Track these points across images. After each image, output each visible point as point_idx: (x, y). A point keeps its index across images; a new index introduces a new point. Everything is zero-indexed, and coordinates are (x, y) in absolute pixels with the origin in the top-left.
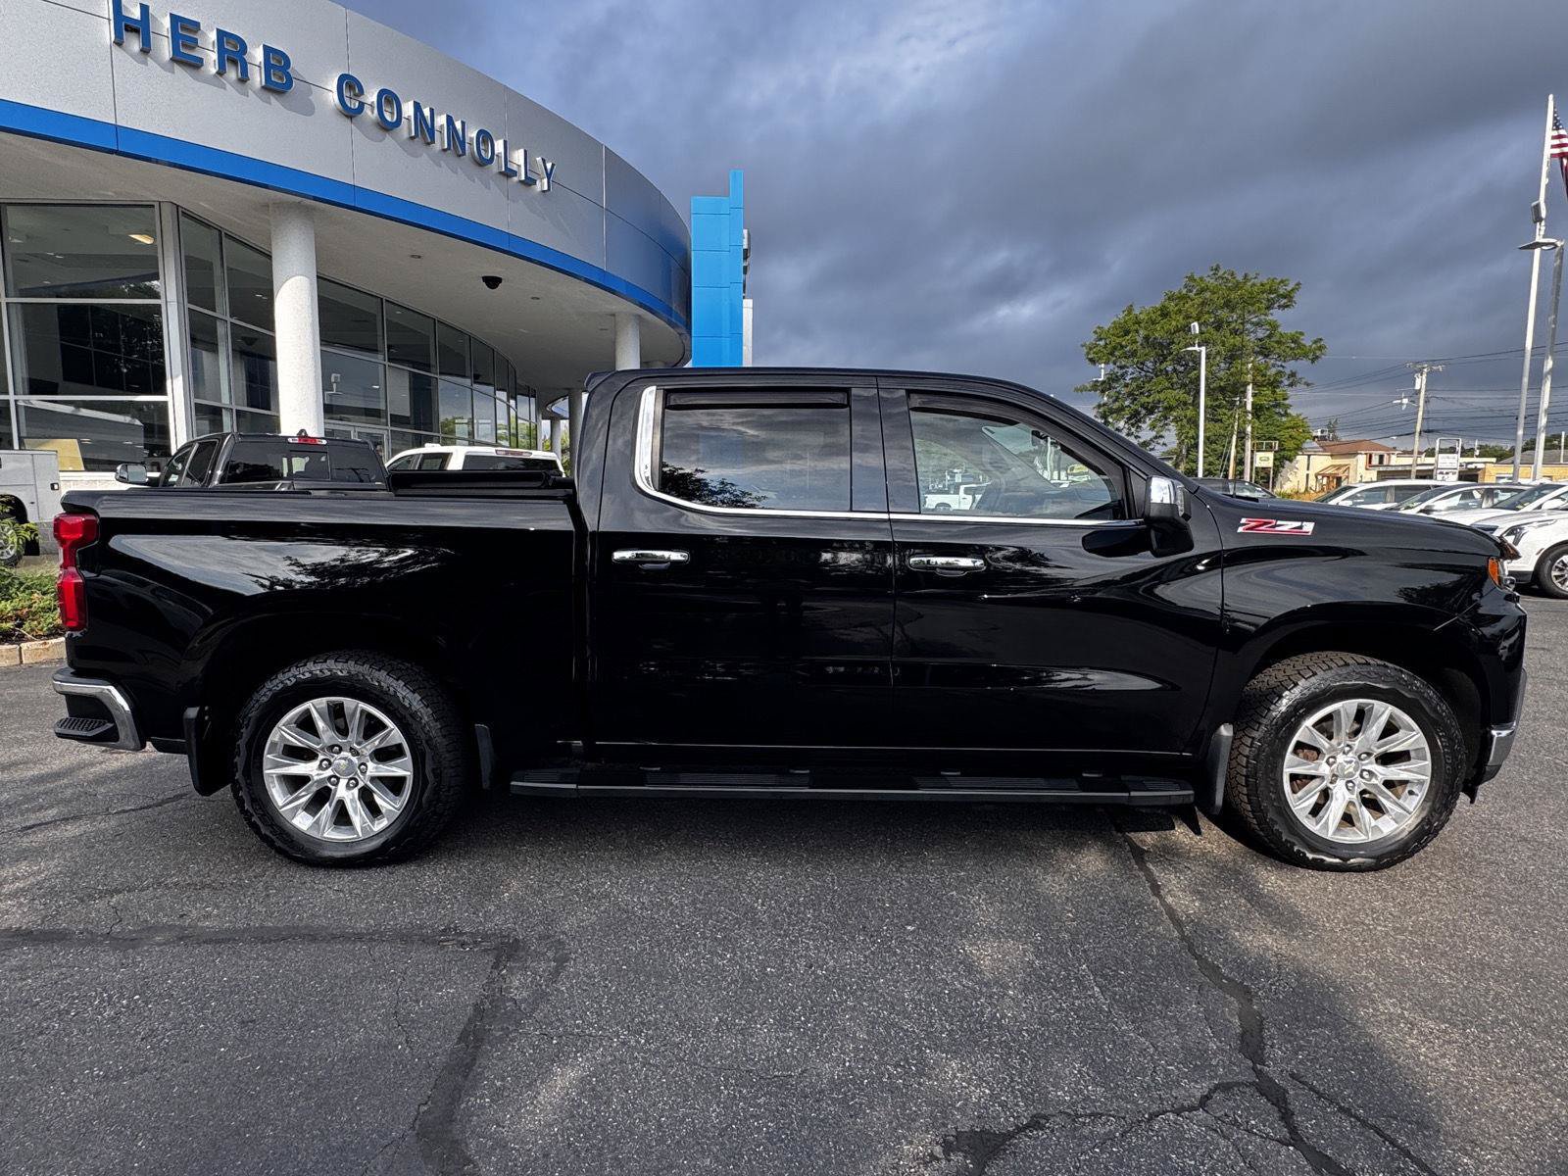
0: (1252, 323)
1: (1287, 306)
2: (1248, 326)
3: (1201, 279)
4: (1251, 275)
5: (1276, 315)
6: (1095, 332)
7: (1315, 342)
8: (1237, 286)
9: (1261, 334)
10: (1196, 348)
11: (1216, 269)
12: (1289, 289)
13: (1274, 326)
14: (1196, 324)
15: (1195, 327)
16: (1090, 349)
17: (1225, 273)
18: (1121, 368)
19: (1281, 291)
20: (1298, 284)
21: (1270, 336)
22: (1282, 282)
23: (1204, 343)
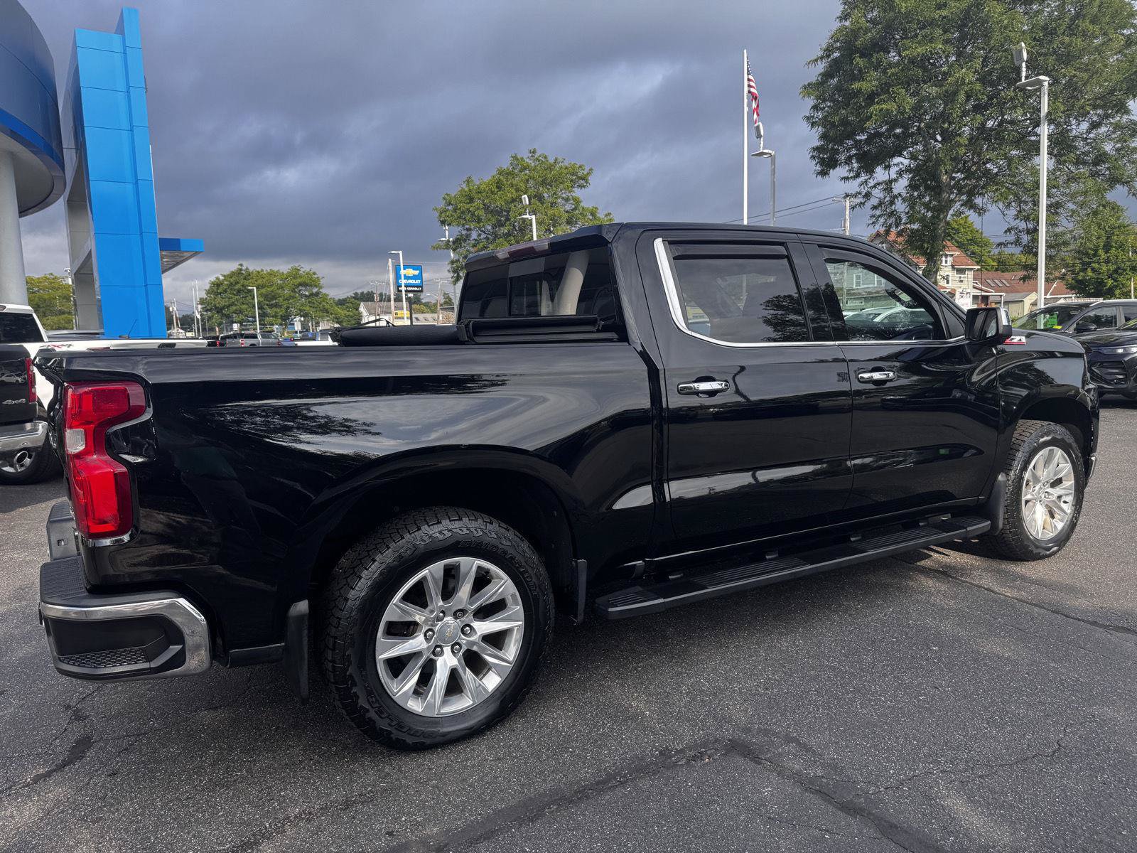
0: (563, 198)
1: (584, 186)
2: (560, 200)
3: (522, 159)
4: (560, 159)
5: (577, 193)
6: (444, 198)
7: (606, 216)
8: (550, 168)
9: (568, 208)
10: (527, 216)
11: (533, 152)
12: (585, 173)
13: (577, 201)
14: (526, 196)
15: (525, 198)
16: (441, 213)
17: (540, 156)
18: (468, 230)
19: (580, 174)
20: (591, 170)
21: (574, 209)
22: (580, 167)
23: (534, 212)
